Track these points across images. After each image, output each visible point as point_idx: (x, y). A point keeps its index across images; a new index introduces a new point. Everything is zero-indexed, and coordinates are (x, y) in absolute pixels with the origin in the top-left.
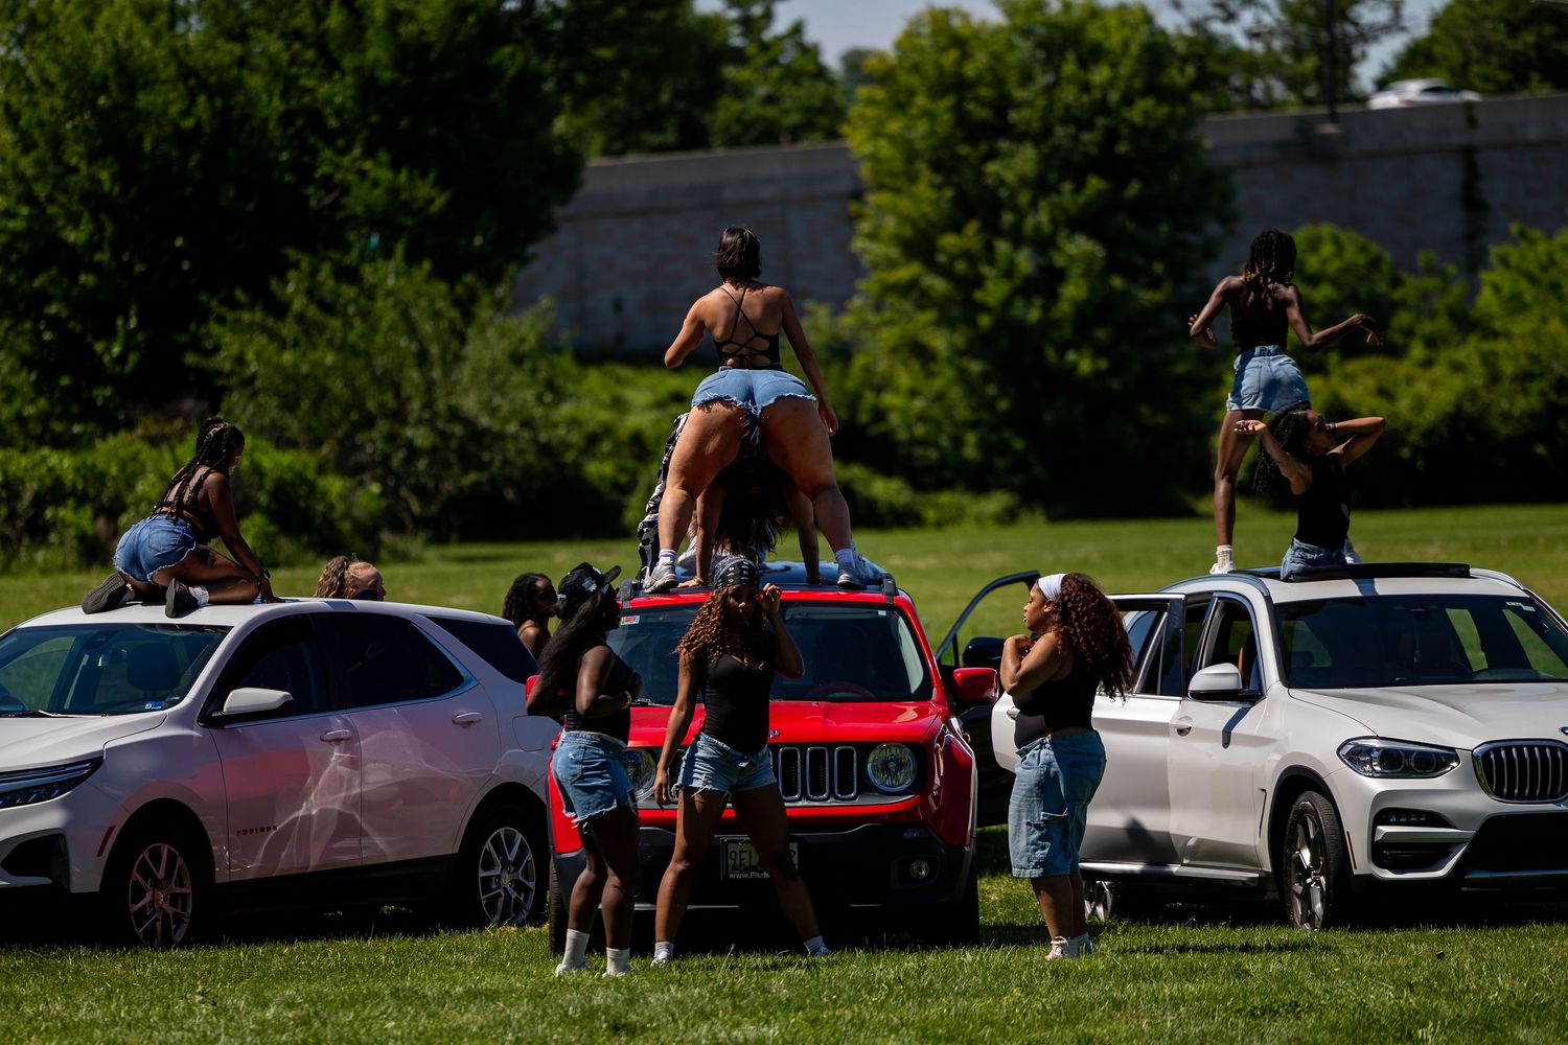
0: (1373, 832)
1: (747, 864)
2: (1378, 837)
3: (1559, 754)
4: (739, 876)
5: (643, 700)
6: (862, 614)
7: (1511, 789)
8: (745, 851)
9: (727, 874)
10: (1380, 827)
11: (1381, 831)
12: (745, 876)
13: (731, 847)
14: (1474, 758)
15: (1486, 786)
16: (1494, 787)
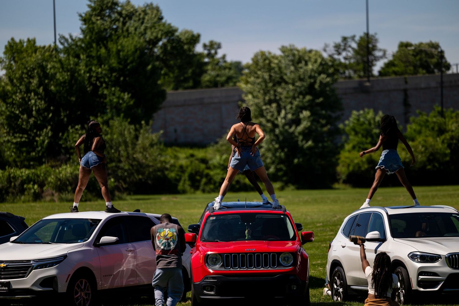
0: (418, 278)
5: (217, 240)
6: (276, 217)
7: (456, 266)
10: (420, 276)
11: (420, 278)
14: (446, 257)
15: (449, 265)
16: (451, 266)
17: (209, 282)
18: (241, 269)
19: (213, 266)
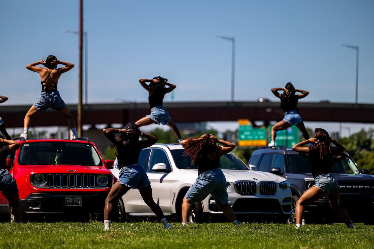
0: (209, 202)
1: (69, 203)
2: (211, 203)
3: (254, 184)
4: (67, 205)
5: (34, 164)
7: (242, 192)
8: (69, 199)
9: (65, 205)
10: (211, 201)
11: (211, 202)
12: (69, 205)
13: (66, 198)
14: (234, 185)
15: (237, 191)
16: (239, 192)
17: (34, 199)
18: (64, 188)
19: (37, 185)
